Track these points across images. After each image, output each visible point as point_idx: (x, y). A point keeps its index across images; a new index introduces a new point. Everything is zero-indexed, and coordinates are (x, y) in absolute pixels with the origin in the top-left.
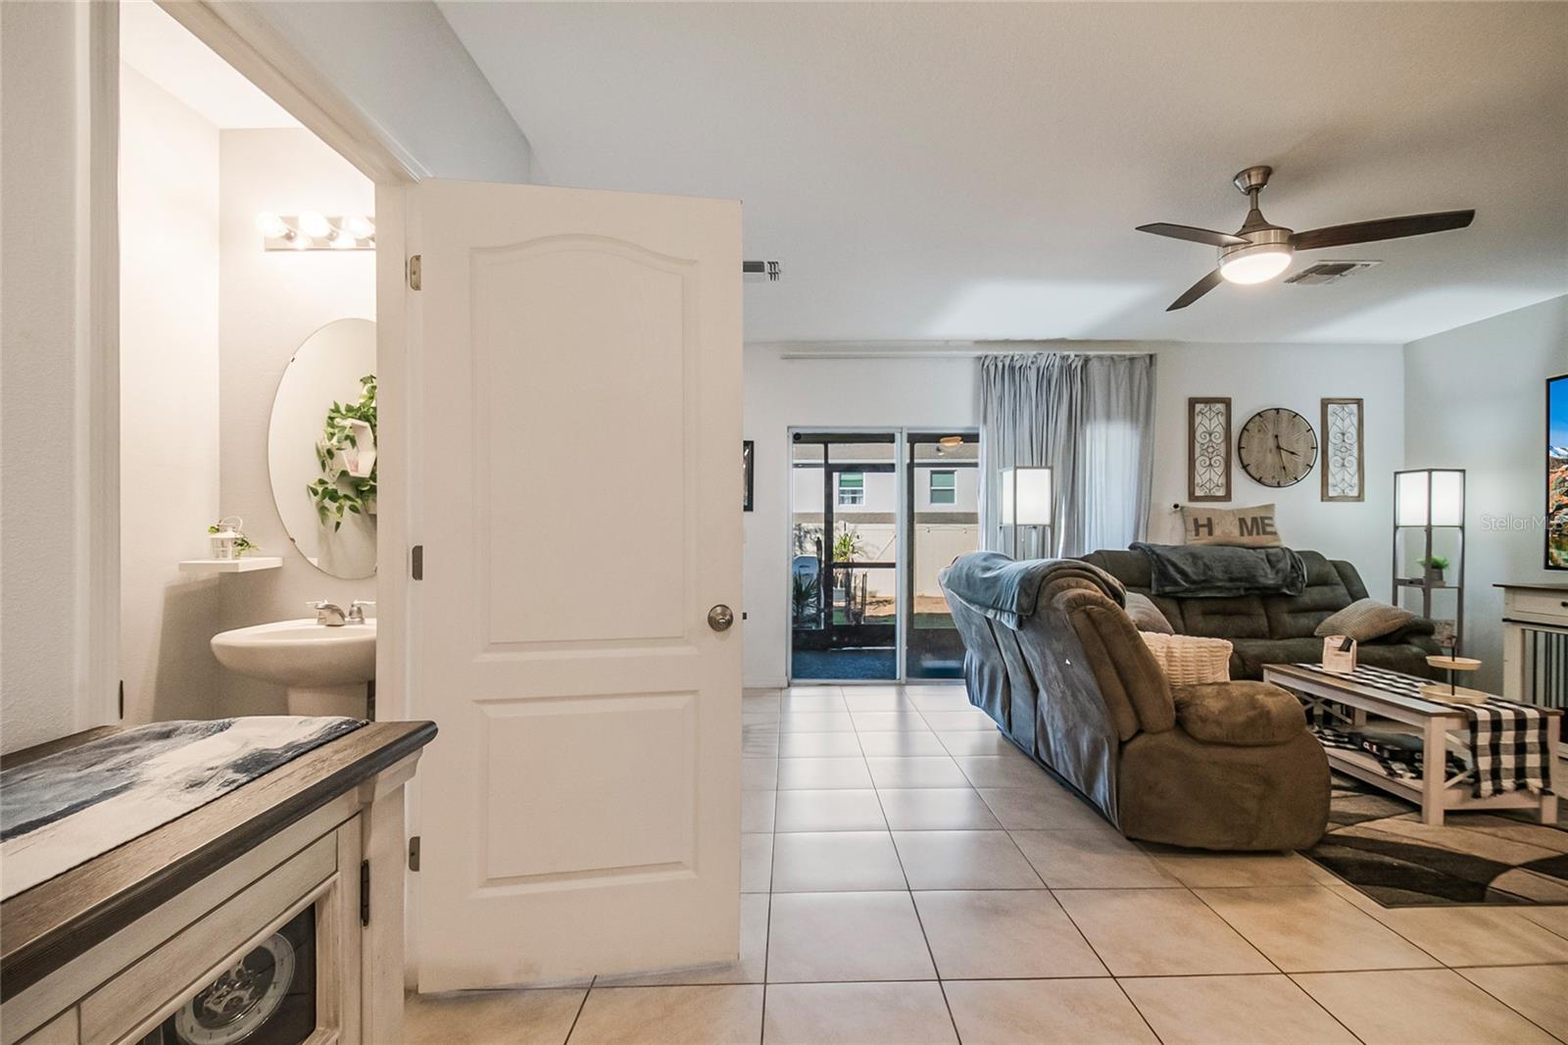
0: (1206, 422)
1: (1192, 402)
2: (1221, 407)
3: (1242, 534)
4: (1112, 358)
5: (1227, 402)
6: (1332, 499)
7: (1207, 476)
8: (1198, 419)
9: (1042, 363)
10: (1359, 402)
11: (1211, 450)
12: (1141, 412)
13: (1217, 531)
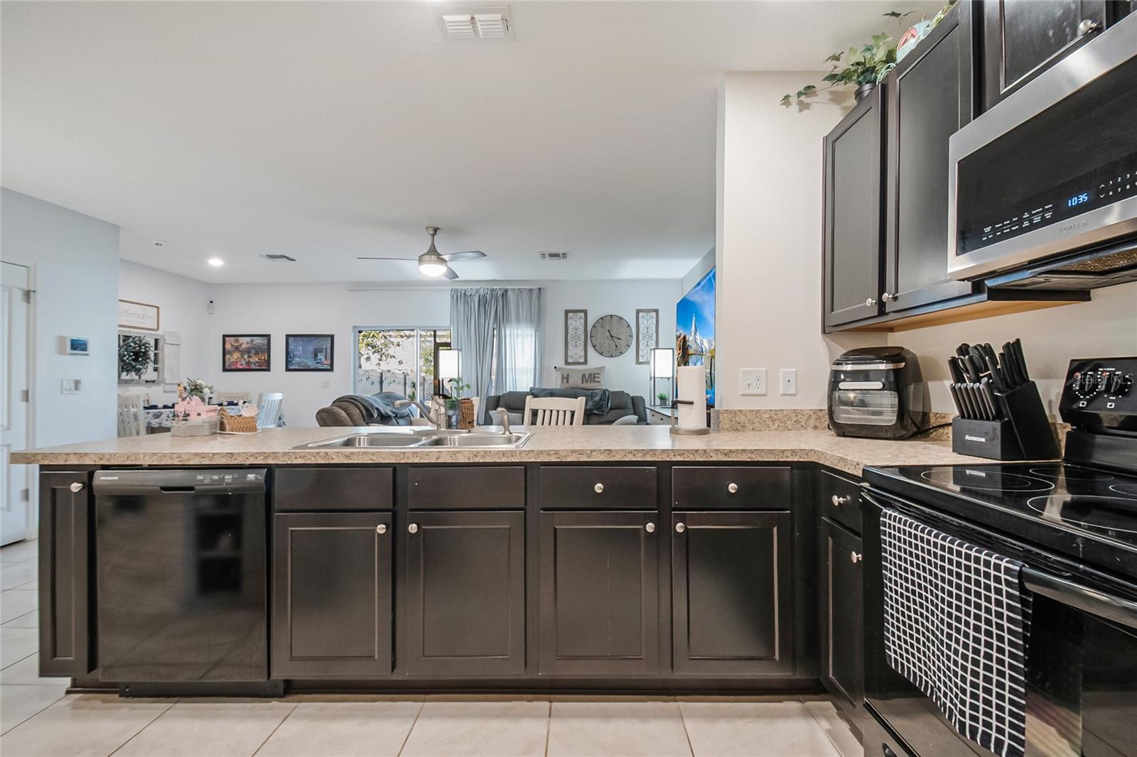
0: (574, 323)
1: (567, 312)
2: (582, 314)
3: (583, 382)
4: (519, 289)
5: (585, 312)
6: (641, 363)
7: (574, 351)
8: (569, 322)
9: (482, 293)
10: (656, 311)
11: (576, 337)
12: (537, 318)
13: (570, 381)
